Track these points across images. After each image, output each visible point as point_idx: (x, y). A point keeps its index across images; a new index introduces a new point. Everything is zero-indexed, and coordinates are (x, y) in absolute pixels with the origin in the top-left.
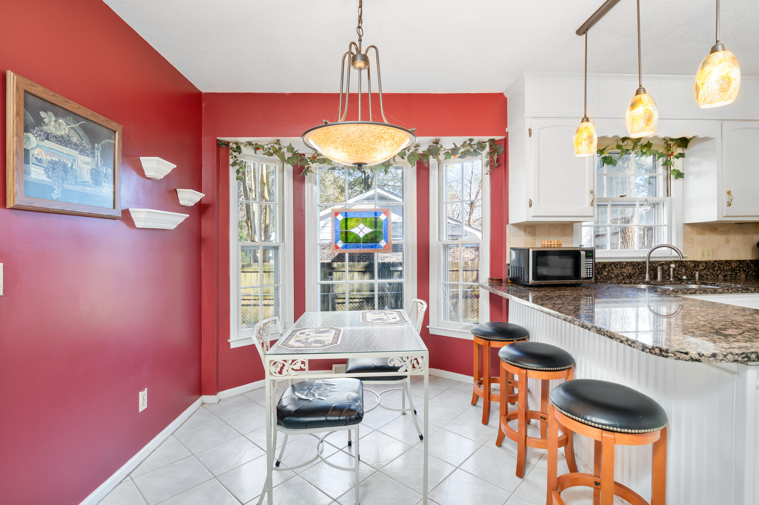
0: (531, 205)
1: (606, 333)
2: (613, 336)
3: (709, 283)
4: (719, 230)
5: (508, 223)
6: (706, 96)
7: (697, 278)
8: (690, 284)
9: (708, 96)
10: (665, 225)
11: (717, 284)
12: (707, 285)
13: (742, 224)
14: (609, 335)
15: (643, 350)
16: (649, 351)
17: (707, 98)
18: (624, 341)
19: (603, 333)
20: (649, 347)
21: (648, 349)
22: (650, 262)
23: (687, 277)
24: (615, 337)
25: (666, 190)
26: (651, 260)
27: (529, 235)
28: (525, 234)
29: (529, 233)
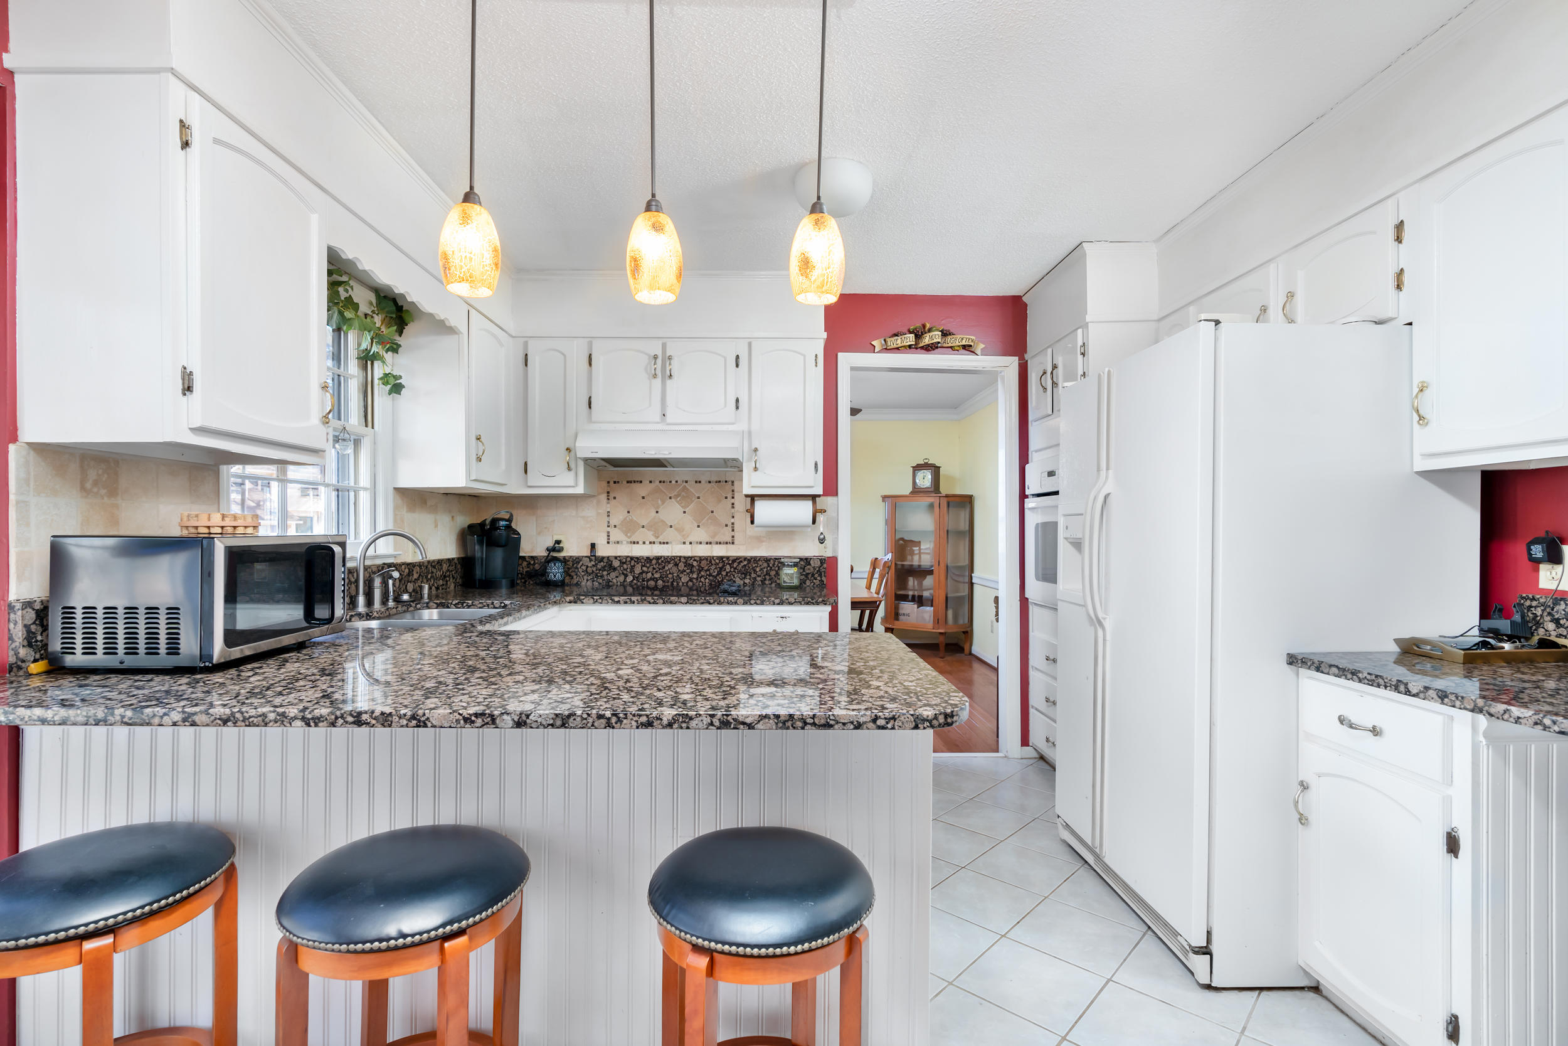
0: (188, 389)
1: (810, 721)
2: (832, 722)
3: (452, 604)
4: (429, 503)
5: (14, 439)
6: (824, 280)
7: (426, 596)
8: (420, 609)
9: (827, 282)
10: (365, 489)
11: (468, 603)
12: (448, 607)
13: (449, 495)
14: (823, 722)
15: (916, 727)
16: (928, 724)
17: (825, 284)
18: (865, 723)
19: (799, 724)
20: (930, 718)
21: (928, 720)
22: (366, 568)
23: (410, 596)
24: (838, 723)
25: (362, 414)
26: (368, 563)
27: (95, 490)
28: (83, 488)
29: (96, 483)
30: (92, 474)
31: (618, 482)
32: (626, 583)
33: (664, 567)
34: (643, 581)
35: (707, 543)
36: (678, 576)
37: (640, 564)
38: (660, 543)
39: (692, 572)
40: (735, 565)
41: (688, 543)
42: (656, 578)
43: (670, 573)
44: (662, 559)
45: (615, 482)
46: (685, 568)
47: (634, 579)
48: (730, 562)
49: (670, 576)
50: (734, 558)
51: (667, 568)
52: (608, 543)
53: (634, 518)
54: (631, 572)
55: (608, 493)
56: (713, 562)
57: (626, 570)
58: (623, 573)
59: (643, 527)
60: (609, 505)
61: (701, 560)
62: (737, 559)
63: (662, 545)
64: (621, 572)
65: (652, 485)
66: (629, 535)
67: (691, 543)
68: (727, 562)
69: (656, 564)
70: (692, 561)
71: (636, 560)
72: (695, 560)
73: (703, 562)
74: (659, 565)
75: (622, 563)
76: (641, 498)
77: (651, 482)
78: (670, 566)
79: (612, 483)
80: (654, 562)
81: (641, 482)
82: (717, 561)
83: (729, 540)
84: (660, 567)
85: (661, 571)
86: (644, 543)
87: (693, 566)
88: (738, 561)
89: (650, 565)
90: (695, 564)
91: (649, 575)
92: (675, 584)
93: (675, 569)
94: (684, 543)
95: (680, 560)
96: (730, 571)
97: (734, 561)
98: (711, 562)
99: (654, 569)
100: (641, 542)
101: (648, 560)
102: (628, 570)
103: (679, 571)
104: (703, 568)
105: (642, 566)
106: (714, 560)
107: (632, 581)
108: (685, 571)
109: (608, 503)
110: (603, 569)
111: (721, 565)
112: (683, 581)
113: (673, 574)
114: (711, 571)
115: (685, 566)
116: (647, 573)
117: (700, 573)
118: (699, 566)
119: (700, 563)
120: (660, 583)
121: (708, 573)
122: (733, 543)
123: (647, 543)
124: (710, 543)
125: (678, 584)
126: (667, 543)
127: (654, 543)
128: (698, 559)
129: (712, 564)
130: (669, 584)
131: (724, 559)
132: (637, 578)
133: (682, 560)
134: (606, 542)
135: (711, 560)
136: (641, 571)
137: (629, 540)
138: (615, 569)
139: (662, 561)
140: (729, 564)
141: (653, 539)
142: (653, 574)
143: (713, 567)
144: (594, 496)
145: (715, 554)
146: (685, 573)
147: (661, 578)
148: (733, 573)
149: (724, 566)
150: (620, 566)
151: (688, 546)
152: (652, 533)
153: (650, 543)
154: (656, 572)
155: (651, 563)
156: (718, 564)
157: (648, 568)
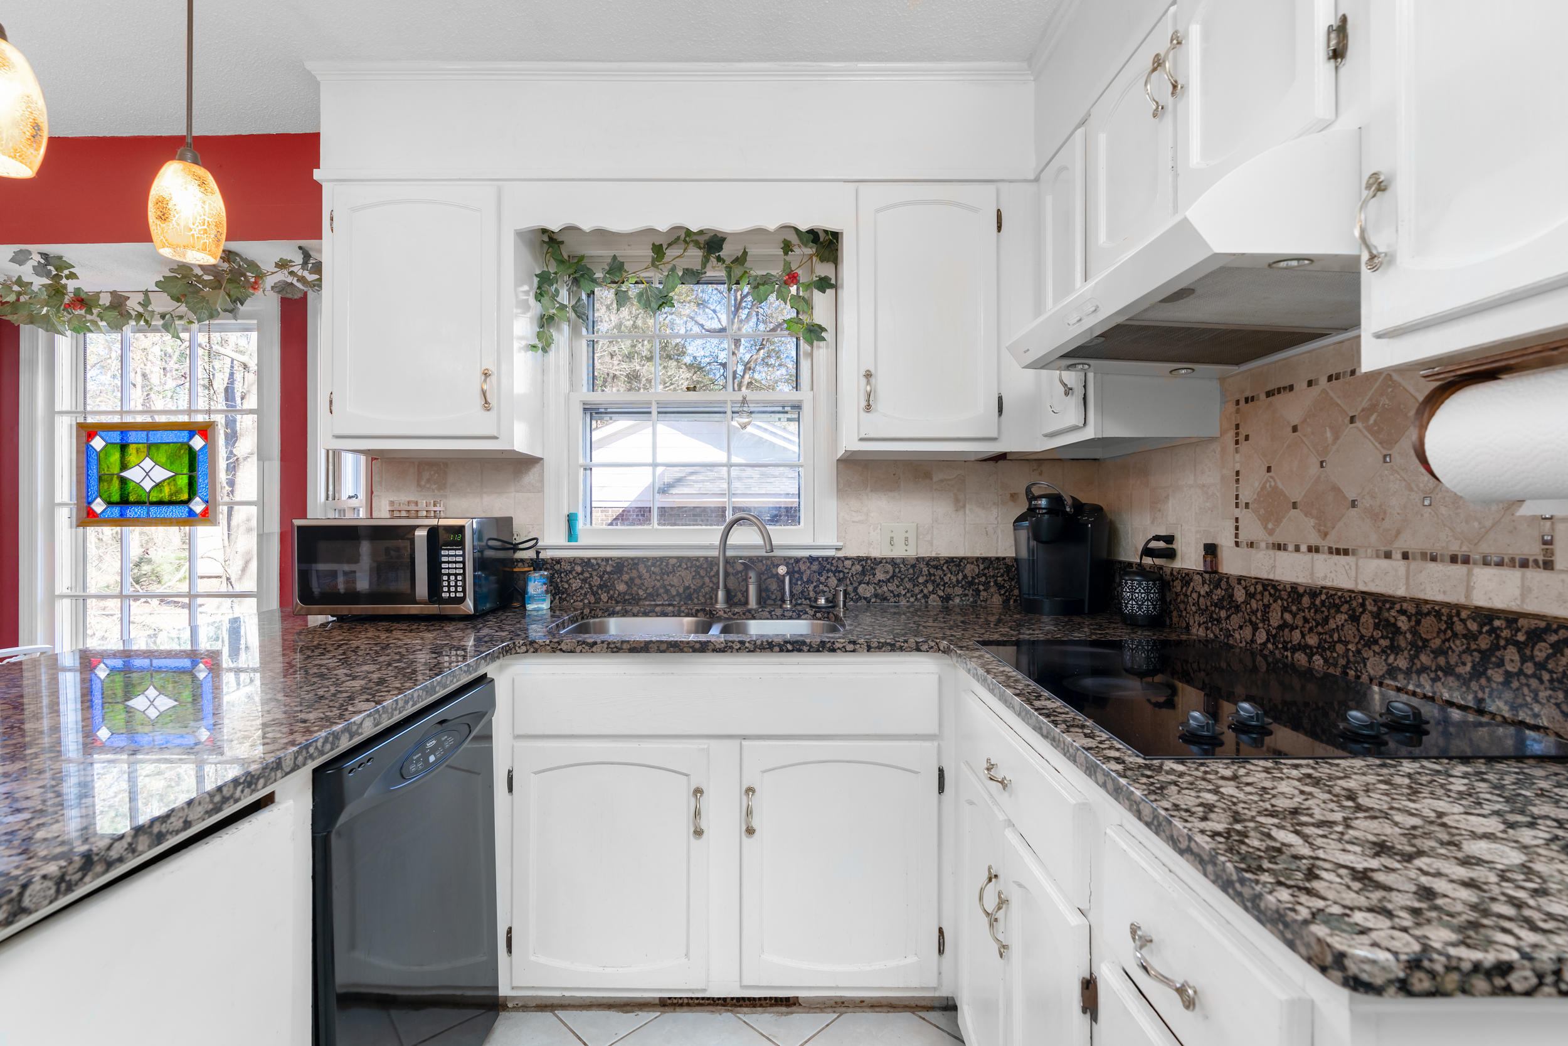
27: (428, 486)
28: (419, 485)
29: (428, 481)
30: (426, 475)
31: (1253, 399)
32: (1254, 646)
33: (1326, 621)
34: (1285, 649)
35: (1454, 559)
36: (1359, 652)
37: (1279, 601)
38: (1331, 551)
39: (1395, 649)
40: (1541, 652)
41: (1397, 555)
42: (1311, 647)
43: (1340, 641)
44: (1323, 597)
45: (1247, 400)
46: (1377, 634)
47: (1268, 640)
48: (1521, 637)
49: (1340, 648)
50: (1534, 623)
51: (1332, 624)
52: (1237, 544)
53: (1280, 485)
54: (1263, 621)
55: (1237, 426)
56: (1459, 627)
57: (1254, 612)
58: (1250, 621)
59: (1294, 505)
60: (1238, 456)
61: (1419, 613)
62: (1548, 629)
63: (1336, 558)
64: (1247, 617)
65: (1315, 391)
66: (1270, 526)
67: (1405, 556)
68: (1506, 633)
69: (1309, 609)
70: (1393, 613)
71: (1272, 591)
72: (1402, 612)
73: (1428, 622)
74: (1316, 612)
75: (1250, 596)
76: (1290, 429)
77: (1310, 383)
78: (1341, 618)
79: (1242, 402)
80: (1306, 601)
81: (1291, 388)
82: (1473, 626)
83: (1534, 550)
84: (1319, 617)
85: (1320, 629)
86: (1297, 549)
87: (1397, 631)
88: (1553, 638)
89: (1299, 610)
90: (1403, 623)
91: (1296, 636)
92: (1352, 673)
93: (1350, 631)
94: (1388, 555)
95: (1363, 605)
96: (1521, 672)
97: (1536, 636)
98: (1450, 625)
99: (1306, 620)
100: (1291, 547)
101: (1295, 592)
102: (1259, 614)
103: (1362, 637)
104: (1426, 641)
105: (1285, 609)
106: (1463, 621)
107: (1264, 644)
108: (1376, 642)
109: (1237, 451)
110: (1219, 605)
111: (1484, 642)
112: (1372, 672)
113: (1346, 643)
114: (1453, 659)
115: (1376, 626)
116: (1293, 628)
117: (1417, 656)
118: (1414, 632)
119: (1418, 622)
120: (1318, 661)
121: (1442, 661)
122: (1548, 565)
123: (1304, 548)
124: (1466, 560)
125: (1358, 677)
126: (1346, 552)
127: (1317, 550)
128: (1411, 609)
129: (1455, 635)
130: (1338, 672)
131: (1497, 623)
132: (1274, 637)
133: (1370, 606)
134: (1233, 544)
135: (1450, 617)
136: (1281, 622)
137: (1271, 540)
138: (1237, 608)
139: (1323, 603)
140: (1517, 644)
141: (1314, 540)
142: (1303, 636)
143: (1458, 645)
144: (1212, 440)
145: (1480, 600)
146: (1377, 648)
147: (1321, 648)
148: (1534, 683)
149: (1495, 647)
150: (1246, 603)
151: (1398, 565)
152: (1312, 522)
153: (1310, 549)
154: (1311, 630)
155: (1300, 603)
156: (1475, 638)
157: (1294, 615)
